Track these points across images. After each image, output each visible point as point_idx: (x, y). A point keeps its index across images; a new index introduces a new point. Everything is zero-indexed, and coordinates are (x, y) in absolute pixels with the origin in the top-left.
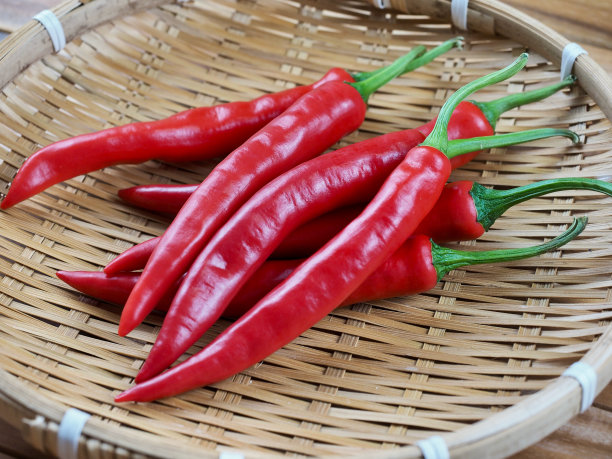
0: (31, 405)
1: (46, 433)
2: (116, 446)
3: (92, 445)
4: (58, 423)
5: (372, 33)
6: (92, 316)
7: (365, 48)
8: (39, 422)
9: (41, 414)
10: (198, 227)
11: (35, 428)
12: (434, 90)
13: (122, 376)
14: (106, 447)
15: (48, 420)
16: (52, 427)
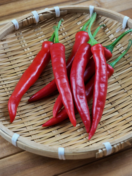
0: (95, 149)
1: (103, 152)
2: (120, 143)
3: (115, 146)
4: (105, 148)
5: (36, 30)
7: (37, 34)
8: (100, 151)
9: (99, 149)
11: (101, 153)
12: (62, 34)
13: (80, 135)
14: (118, 144)
15: (102, 149)
16: (104, 150)
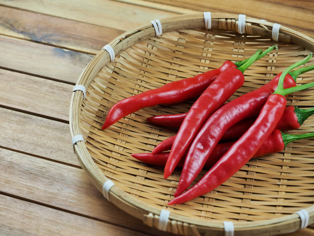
0: (147, 209)
1: (154, 220)
2: (183, 222)
3: (173, 222)
4: (159, 215)
5: (237, 44)
6: (148, 171)
7: (234, 50)
8: (151, 215)
9: (151, 212)
10: (190, 133)
11: (149, 218)
12: (266, 67)
13: (166, 194)
14: (179, 223)
15: (154, 214)
16: (156, 217)
